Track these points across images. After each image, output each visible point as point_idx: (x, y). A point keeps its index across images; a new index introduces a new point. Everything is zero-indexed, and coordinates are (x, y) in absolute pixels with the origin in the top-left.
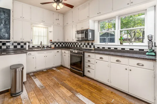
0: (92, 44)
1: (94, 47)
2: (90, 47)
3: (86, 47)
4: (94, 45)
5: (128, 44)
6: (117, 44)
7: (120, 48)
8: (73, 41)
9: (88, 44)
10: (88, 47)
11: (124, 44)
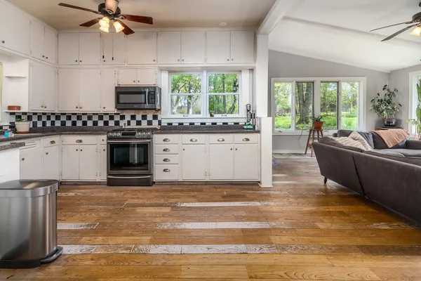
0: (155, 117)
1: (160, 123)
2: (150, 123)
3: (139, 123)
4: (159, 119)
5: (220, 116)
6: (205, 117)
7: (209, 122)
8: (105, 110)
9: (144, 117)
10: (144, 124)
11: (216, 116)
